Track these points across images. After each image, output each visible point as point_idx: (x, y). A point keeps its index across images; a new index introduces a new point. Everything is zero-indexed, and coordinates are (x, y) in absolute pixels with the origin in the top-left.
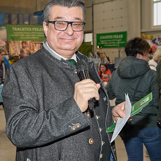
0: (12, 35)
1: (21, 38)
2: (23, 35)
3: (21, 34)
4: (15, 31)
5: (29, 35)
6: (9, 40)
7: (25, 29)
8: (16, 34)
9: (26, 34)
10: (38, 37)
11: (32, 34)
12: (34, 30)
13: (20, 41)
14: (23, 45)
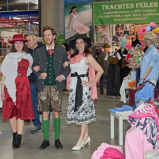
0: (101, 17)
1: (114, 20)
2: (119, 16)
3: (115, 14)
4: (107, 11)
5: (130, 15)
6: (94, 25)
7: (123, 6)
8: (108, 15)
9: (124, 14)
10: (144, 17)
11: (135, 13)
12: (139, 6)
13: (114, 25)
14: (118, 31)
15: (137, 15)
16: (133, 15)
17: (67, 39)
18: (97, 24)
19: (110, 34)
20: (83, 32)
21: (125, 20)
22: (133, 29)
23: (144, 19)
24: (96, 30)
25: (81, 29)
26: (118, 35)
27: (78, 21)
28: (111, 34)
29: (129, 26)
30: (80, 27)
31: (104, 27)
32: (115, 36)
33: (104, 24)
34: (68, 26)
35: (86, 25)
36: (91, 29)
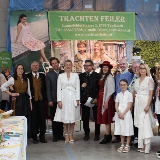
0: (59, 30)
1: (76, 35)
2: (82, 30)
3: (77, 28)
4: (67, 23)
5: (94, 30)
6: (51, 40)
7: (85, 18)
8: (68, 28)
9: (87, 28)
10: (111, 32)
11: (100, 28)
12: (104, 20)
13: (75, 41)
14: (80, 49)
15: (102, 30)
16: (99, 30)
17: (14, 57)
18: (55, 38)
19: (71, 51)
20: (37, 48)
21: (88, 35)
22: (98, 47)
23: (110, 35)
24: (54, 47)
25: (33, 44)
26: (81, 53)
27: (29, 33)
28: (73, 52)
29: (94, 43)
30: (32, 42)
31: (63, 42)
32: (76, 55)
33: (64, 40)
34: (15, 40)
35: (40, 40)
36: (47, 45)
